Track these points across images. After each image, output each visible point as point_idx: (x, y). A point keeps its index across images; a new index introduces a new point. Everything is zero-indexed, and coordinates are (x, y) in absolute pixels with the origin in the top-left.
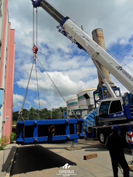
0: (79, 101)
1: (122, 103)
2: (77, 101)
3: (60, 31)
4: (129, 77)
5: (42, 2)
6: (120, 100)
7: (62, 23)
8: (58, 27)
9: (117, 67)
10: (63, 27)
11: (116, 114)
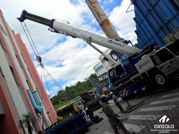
0: (103, 64)
1: (123, 66)
2: (101, 64)
3: (52, 31)
4: (120, 45)
5: (26, 16)
6: (120, 64)
7: (51, 26)
8: (49, 29)
9: (108, 42)
10: (53, 28)
11: (122, 75)
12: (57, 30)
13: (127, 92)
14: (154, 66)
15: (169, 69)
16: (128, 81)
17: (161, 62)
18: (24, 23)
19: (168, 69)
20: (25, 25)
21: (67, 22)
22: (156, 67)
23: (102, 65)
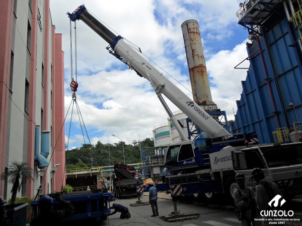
0: (172, 130)
1: (194, 147)
3: (111, 52)
4: (202, 114)
5: (82, 15)
6: (191, 144)
7: (113, 45)
8: (108, 48)
9: (187, 103)
10: (115, 49)
11: (187, 161)
12: (119, 54)
13: (181, 190)
14: (233, 169)
15: (251, 182)
16: (192, 174)
17: (246, 168)
18: (75, 23)
19: (249, 181)
20: (75, 28)
21: (139, 49)
22: (235, 171)
23: (168, 132)
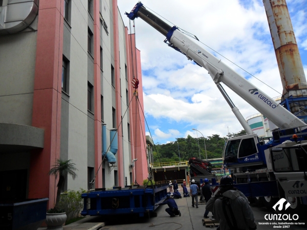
1: (256, 142)
5: (139, 12)
8: (165, 41)
10: (171, 41)
11: (248, 158)
16: (253, 173)
18: (134, 22)
21: (195, 36)
22: (275, 173)
23: (262, 122)
